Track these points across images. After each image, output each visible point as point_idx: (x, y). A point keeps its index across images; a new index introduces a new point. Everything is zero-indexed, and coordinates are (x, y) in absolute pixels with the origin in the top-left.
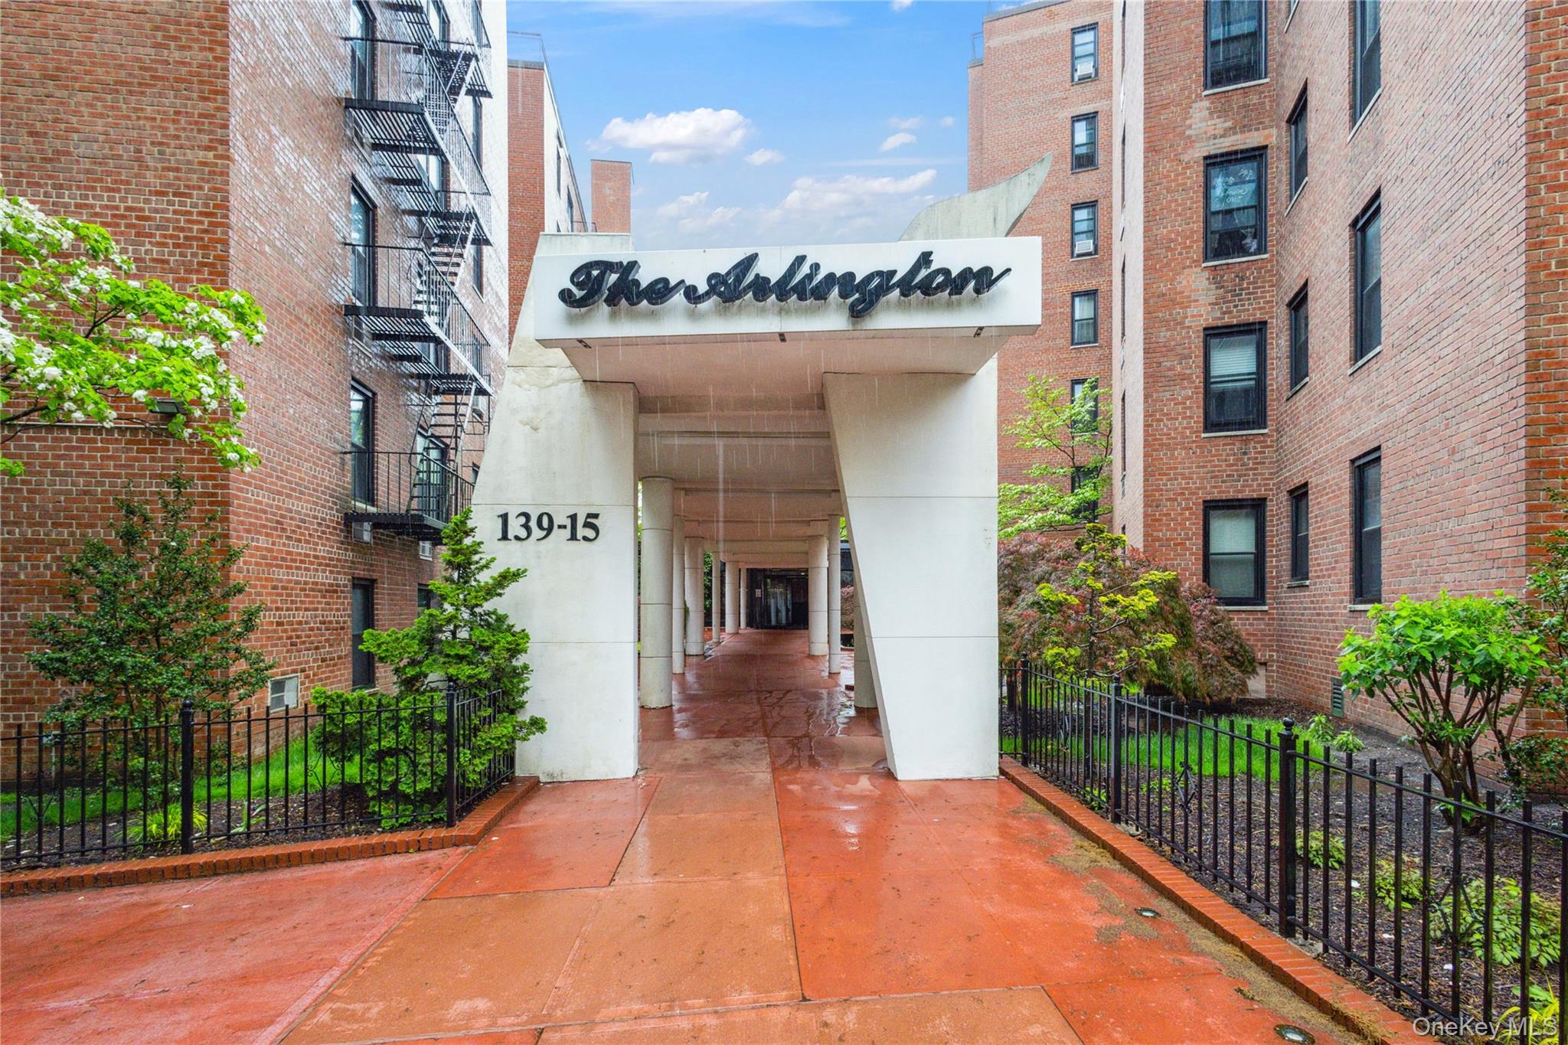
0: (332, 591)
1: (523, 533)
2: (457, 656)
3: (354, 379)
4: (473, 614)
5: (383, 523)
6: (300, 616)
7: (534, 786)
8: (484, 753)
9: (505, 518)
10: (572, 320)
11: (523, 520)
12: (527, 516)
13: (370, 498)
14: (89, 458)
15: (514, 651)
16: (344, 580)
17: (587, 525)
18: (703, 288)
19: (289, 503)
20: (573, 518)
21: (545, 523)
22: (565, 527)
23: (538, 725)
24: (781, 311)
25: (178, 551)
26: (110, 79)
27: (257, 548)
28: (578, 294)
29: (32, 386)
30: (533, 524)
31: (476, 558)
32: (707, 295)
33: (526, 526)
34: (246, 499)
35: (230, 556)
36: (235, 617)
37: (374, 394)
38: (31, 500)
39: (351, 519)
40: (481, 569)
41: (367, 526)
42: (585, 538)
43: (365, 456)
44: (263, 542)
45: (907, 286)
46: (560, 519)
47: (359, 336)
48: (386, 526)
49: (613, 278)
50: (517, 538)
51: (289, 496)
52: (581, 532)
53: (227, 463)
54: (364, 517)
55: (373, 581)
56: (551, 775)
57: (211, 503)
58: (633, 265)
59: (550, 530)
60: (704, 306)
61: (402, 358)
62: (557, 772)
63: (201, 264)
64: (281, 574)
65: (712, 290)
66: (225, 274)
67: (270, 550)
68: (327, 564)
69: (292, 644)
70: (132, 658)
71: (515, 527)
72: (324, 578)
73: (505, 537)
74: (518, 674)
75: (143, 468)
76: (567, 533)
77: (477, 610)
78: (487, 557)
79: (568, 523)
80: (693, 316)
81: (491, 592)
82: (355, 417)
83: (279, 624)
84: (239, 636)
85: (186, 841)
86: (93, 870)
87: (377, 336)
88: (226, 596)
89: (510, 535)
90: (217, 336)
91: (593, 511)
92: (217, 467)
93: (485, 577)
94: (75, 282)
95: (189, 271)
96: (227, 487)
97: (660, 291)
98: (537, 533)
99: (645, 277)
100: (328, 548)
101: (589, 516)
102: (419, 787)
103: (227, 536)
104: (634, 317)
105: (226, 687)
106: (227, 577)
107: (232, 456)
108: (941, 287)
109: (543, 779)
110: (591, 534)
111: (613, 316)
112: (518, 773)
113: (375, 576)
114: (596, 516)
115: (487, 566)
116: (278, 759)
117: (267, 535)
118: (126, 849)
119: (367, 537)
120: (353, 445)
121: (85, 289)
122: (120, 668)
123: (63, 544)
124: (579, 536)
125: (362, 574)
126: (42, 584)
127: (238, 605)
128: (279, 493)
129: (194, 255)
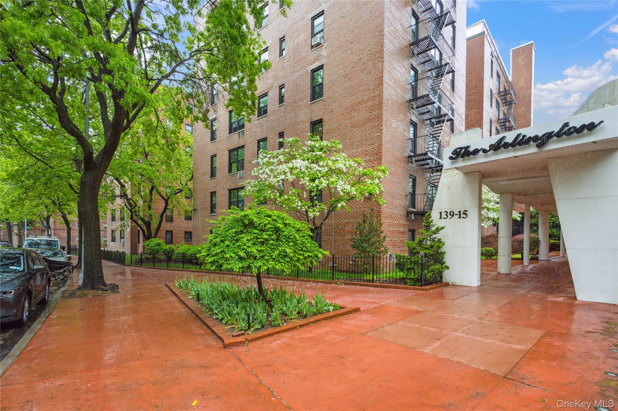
0: (403, 233)
1: (446, 217)
2: (425, 248)
3: (410, 175)
4: (430, 238)
5: (416, 214)
6: (396, 239)
7: (447, 285)
8: (431, 272)
9: (441, 213)
10: (453, 163)
11: (446, 213)
12: (447, 212)
13: (414, 207)
14: (357, 204)
15: (439, 247)
16: (407, 230)
17: (464, 214)
18: (488, 149)
19: (393, 211)
20: (460, 212)
21: (452, 214)
22: (457, 214)
23: (447, 268)
24: (514, 151)
25: (372, 224)
26: (361, 123)
27: (386, 222)
28: (454, 156)
29: (352, 196)
30: (448, 214)
31: (431, 224)
32: (489, 151)
33: (446, 215)
34: (385, 211)
35: (381, 225)
36: (382, 238)
37: (416, 177)
38: (348, 214)
39: (409, 213)
40: (432, 227)
41: (413, 215)
42: (463, 218)
43: (413, 195)
44: (388, 221)
45: (559, 134)
46: (456, 212)
47: (412, 163)
48: (418, 215)
49: (463, 150)
50: (444, 218)
51: (394, 209)
52: (462, 216)
53: (381, 205)
54: (411, 212)
55: (415, 230)
56: (453, 283)
57: (378, 213)
58: (468, 147)
59: (453, 216)
60: (489, 153)
61: (423, 165)
62: (454, 282)
63: (377, 159)
64: (392, 228)
65: (490, 149)
66: (381, 160)
67: (389, 223)
68: (403, 225)
69: (394, 246)
70: (365, 245)
71: (444, 215)
72: (402, 229)
73: (441, 218)
74: (443, 253)
75: (366, 206)
76: (458, 216)
77: (432, 237)
78: (434, 223)
79: (458, 213)
80: (486, 156)
81: (435, 233)
82: (410, 187)
83: (391, 241)
84: (382, 242)
85: (373, 281)
86: (360, 283)
87: (416, 161)
88: (380, 233)
89: (442, 218)
90: (379, 178)
91: (466, 209)
92: (379, 205)
93: (434, 229)
94: (357, 172)
95: (374, 161)
96: (381, 209)
97: (476, 152)
98: (450, 217)
99: (471, 149)
100: (403, 222)
101: (465, 211)
102: (415, 277)
103: (381, 220)
104: (469, 160)
105: (380, 253)
106: (380, 229)
107: (382, 203)
108: (572, 133)
109: (450, 283)
110: (465, 216)
111: (463, 161)
112: (443, 281)
113: (415, 228)
114: (466, 211)
115: (434, 226)
116: (391, 272)
117: (389, 219)
118: (364, 281)
119: (413, 218)
120: (409, 193)
121: (358, 173)
122: (363, 247)
123: (353, 223)
124: (461, 217)
125: (411, 228)
126: (350, 231)
127: (382, 235)
128: (391, 208)
129: (375, 157)
